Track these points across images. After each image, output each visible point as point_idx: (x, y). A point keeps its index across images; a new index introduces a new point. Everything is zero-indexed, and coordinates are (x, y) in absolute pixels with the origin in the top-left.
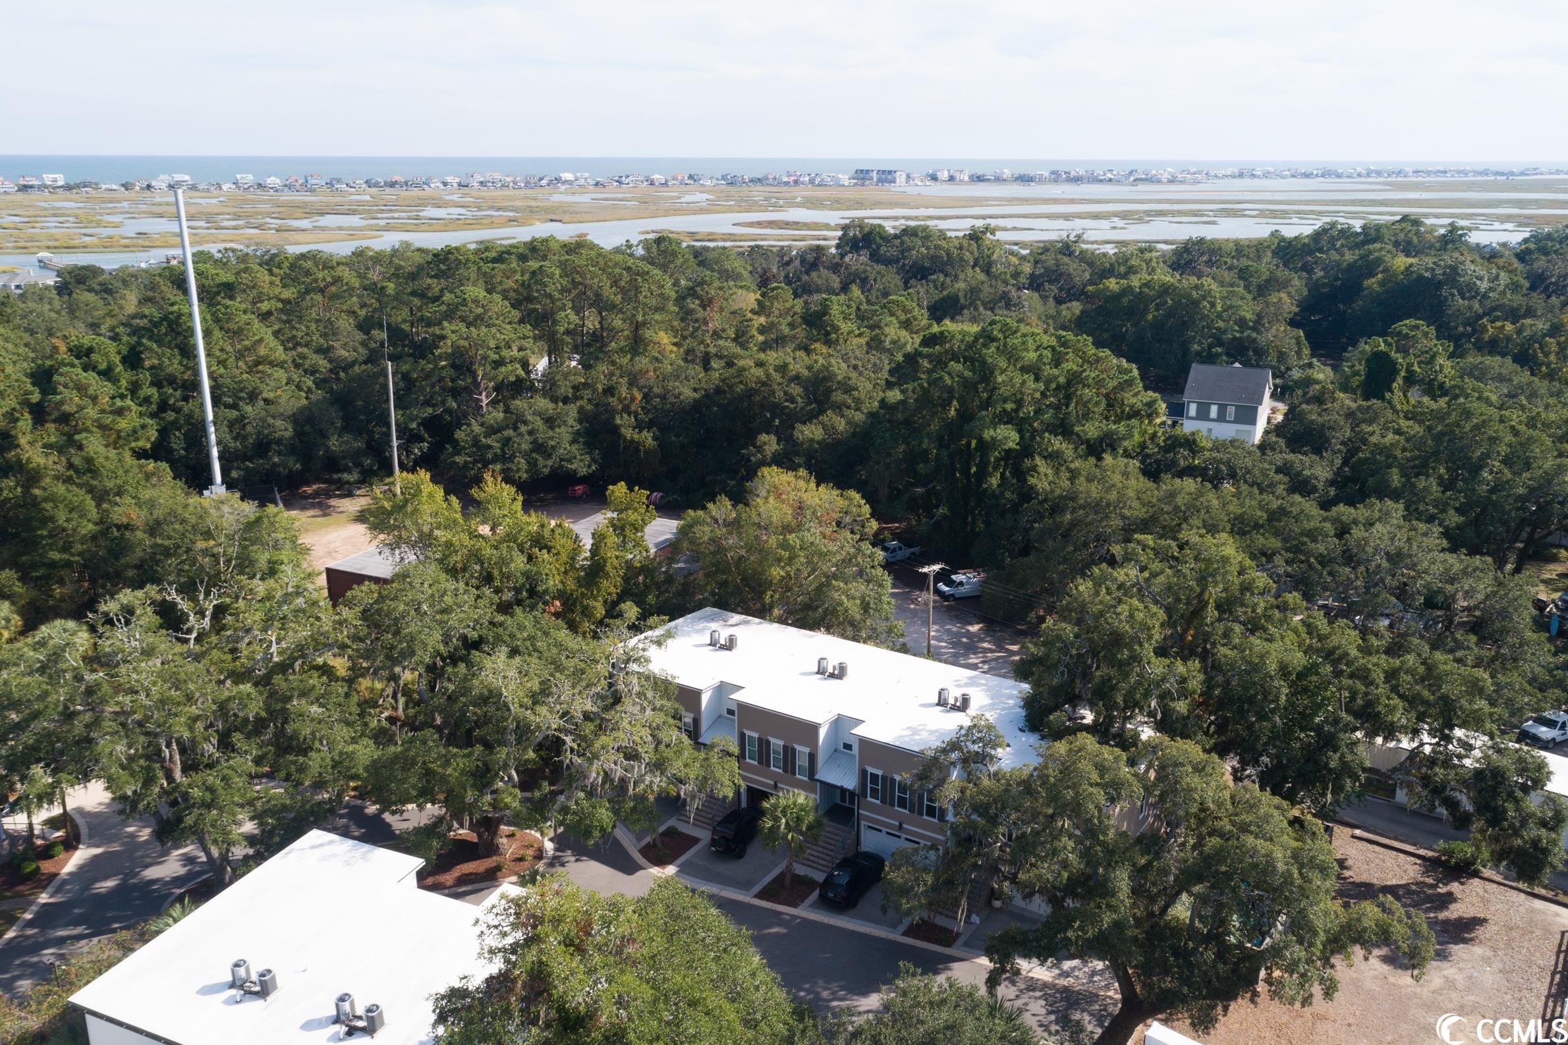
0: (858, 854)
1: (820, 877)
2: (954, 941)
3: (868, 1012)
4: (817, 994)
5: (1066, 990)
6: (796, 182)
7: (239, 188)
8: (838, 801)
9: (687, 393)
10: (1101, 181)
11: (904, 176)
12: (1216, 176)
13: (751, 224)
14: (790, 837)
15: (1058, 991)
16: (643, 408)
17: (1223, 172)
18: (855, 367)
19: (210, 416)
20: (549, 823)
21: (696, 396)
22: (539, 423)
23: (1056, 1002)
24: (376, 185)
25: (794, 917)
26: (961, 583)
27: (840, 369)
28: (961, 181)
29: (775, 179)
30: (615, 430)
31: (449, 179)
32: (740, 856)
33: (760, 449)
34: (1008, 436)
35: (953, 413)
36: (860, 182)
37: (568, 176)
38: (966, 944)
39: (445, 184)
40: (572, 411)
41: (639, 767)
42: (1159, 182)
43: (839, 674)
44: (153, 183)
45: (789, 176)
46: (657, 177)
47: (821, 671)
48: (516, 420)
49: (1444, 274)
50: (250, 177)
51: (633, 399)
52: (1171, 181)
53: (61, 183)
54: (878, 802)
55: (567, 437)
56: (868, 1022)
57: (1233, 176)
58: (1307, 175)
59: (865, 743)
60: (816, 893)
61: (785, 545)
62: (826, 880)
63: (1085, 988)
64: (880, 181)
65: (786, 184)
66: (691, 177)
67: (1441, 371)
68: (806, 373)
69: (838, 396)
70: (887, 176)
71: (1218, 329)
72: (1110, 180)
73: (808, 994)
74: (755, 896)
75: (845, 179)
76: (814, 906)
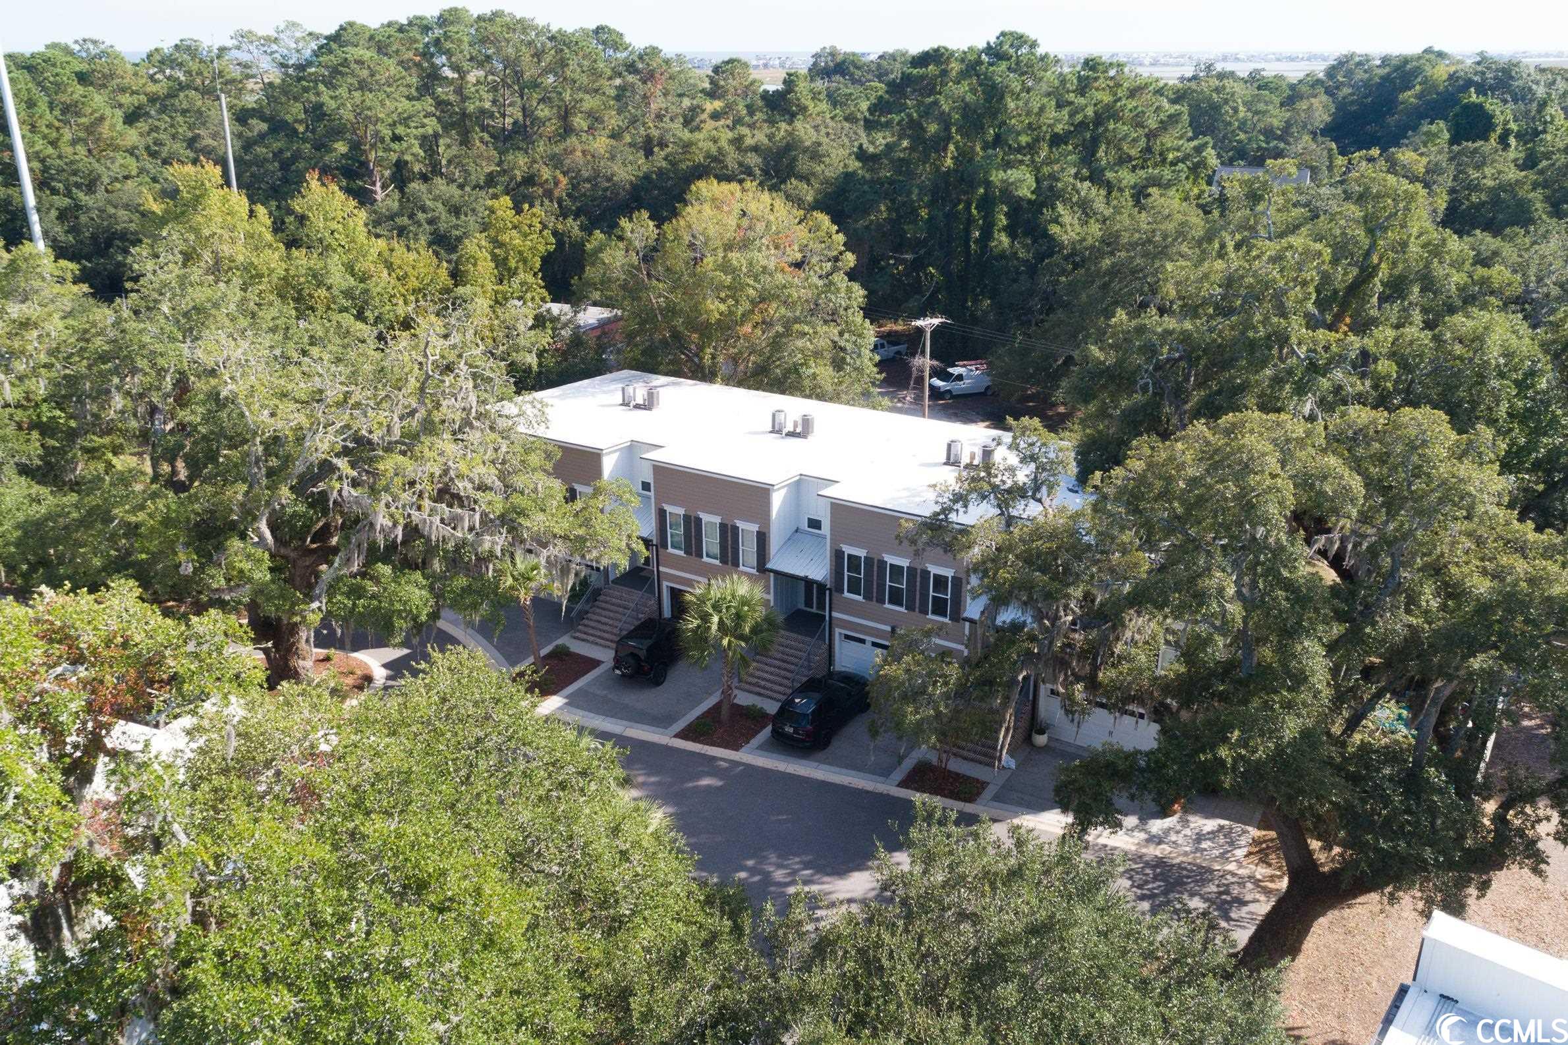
0: (831, 674)
1: (772, 708)
2: (979, 794)
3: (850, 901)
4: (767, 875)
5: (1160, 863)
6: (766, 66)
8: (802, 606)
14: (725, 642)
15: (1147, 864)
16: (569, 195)
19: (31, 200)
20: (315, 605)
21: (634, 178)
22: (441, 211)
23: (1147, 882)
25: (736, 764)
26: (960, 377)
27: (808, 137)
32: (657, 681)
34: (1022, 180)
35: (949, 162)
38: (997, 798)
41: (471, 517)
43: (803, 432)
47: (775, 430)
48: (413, 208)
49: (1495, 78)
51: (557, 183)
54: (860, 598)
56: (851, 919)
59: (840, 509)
60: (769, 728)
62: (782, 710)
63: (1190, 859)
67: (1551, 123)
68: (765, 143)
71: (1239, 142)
73: (752, 875)
74: (676, 736)
76: (763, 748)
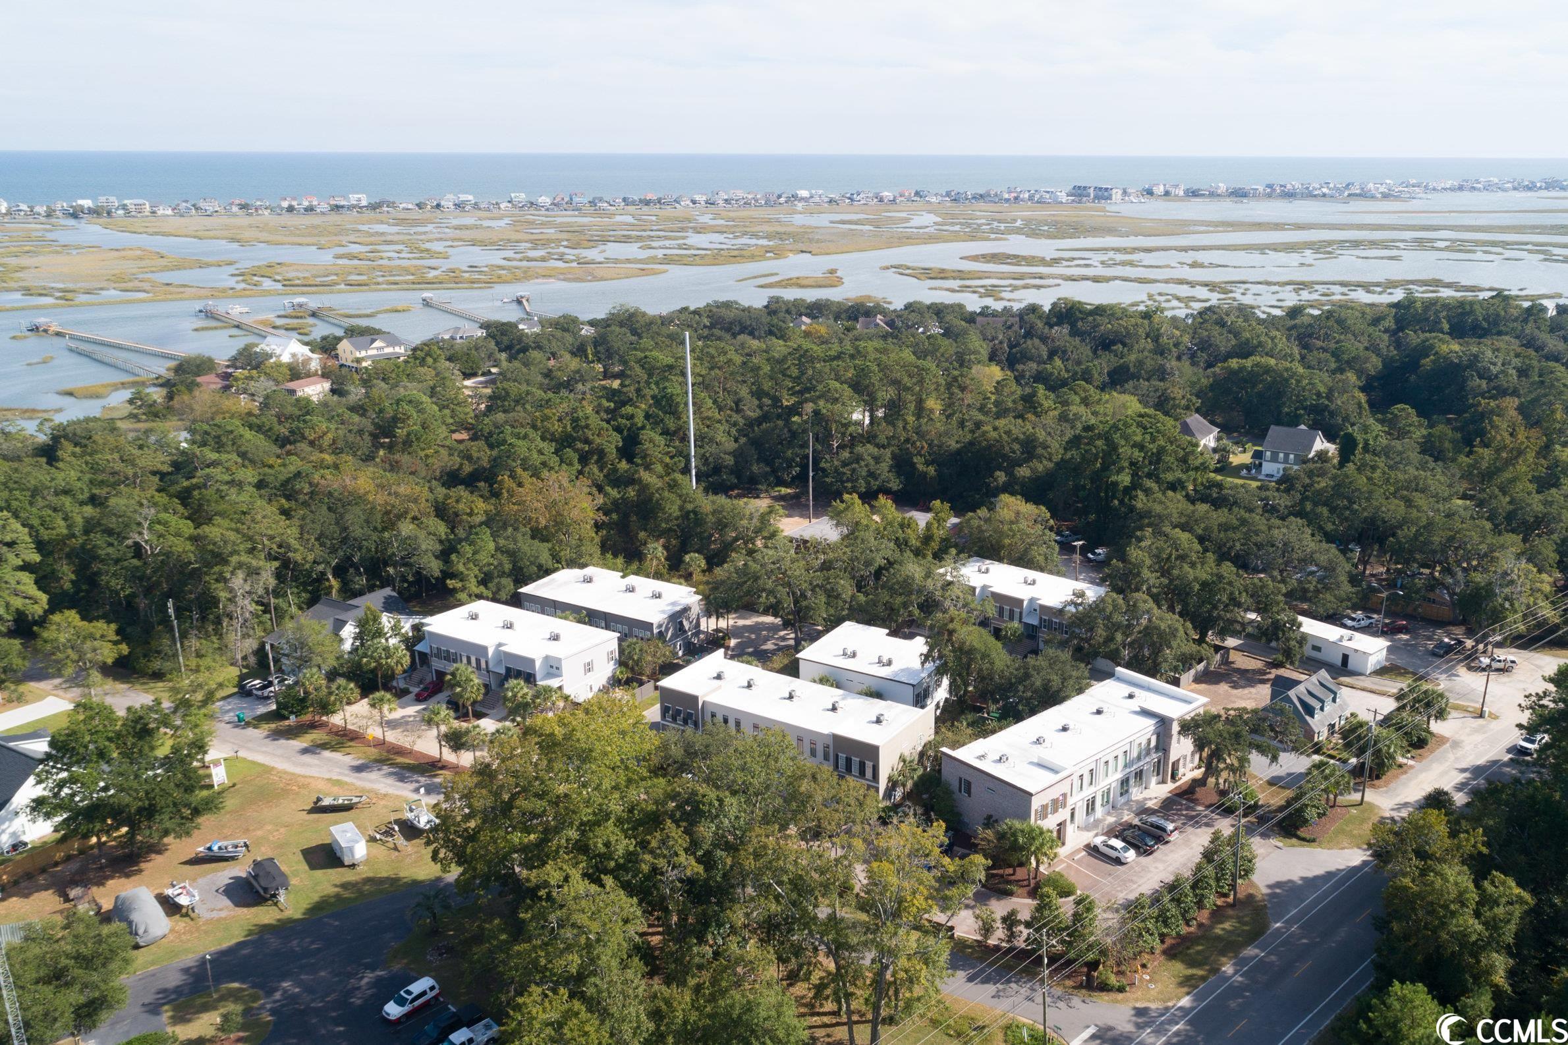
6: (1016, 198)
7: (514, 206)
8: (1031, 632)
9: (953, 445)
10: (1315, 196)
11: (1120, 192)
12: (1434, 189)
13: (975, 258)
16: (929, 453)
17: (1443, 185)
18: (1050, 434)
21: (958, 446)
22: (872, 462)
24: (633, 203)
26: (1100, 554)
27: (1041, 435)
28: (1176, 196)
29: (996, 195)
30: (913, 465)
31: (697, 197)
33: (996, 480)
34: (1125, 479)
35: (1098, 466)
36: (1077, 199)
37: (804, 193)
39: (694, 202)
40: (887, 453)
42: (1373, 197)
43: (1034, 582)
44: (443, 203)
45: (1010, 192)
46: (887, 194)
47: (1025, 582)
48: (858, 459)
50: (523, 196)
51: (923, 448)
52: (1385, 196)
53: (364, 203)
54: (1046, 630)
55: (887, 469)
57: (1452, 189)
58: (1531, 188)
59: (1042, 607)
61: (1011, 530)
64: (1097, 197)
65: (1007, 200)
66: (917, 194)
68: (1022, 436)
69: (1040, 451)
70: (1103, 194)
71: (1304, 396)
72: (1324, 195)
75: (1062, 196)
